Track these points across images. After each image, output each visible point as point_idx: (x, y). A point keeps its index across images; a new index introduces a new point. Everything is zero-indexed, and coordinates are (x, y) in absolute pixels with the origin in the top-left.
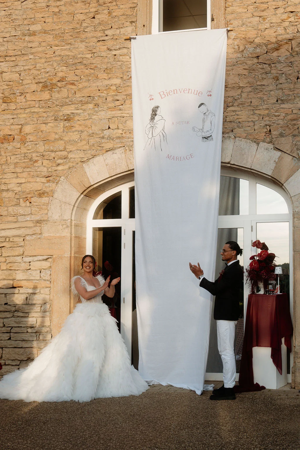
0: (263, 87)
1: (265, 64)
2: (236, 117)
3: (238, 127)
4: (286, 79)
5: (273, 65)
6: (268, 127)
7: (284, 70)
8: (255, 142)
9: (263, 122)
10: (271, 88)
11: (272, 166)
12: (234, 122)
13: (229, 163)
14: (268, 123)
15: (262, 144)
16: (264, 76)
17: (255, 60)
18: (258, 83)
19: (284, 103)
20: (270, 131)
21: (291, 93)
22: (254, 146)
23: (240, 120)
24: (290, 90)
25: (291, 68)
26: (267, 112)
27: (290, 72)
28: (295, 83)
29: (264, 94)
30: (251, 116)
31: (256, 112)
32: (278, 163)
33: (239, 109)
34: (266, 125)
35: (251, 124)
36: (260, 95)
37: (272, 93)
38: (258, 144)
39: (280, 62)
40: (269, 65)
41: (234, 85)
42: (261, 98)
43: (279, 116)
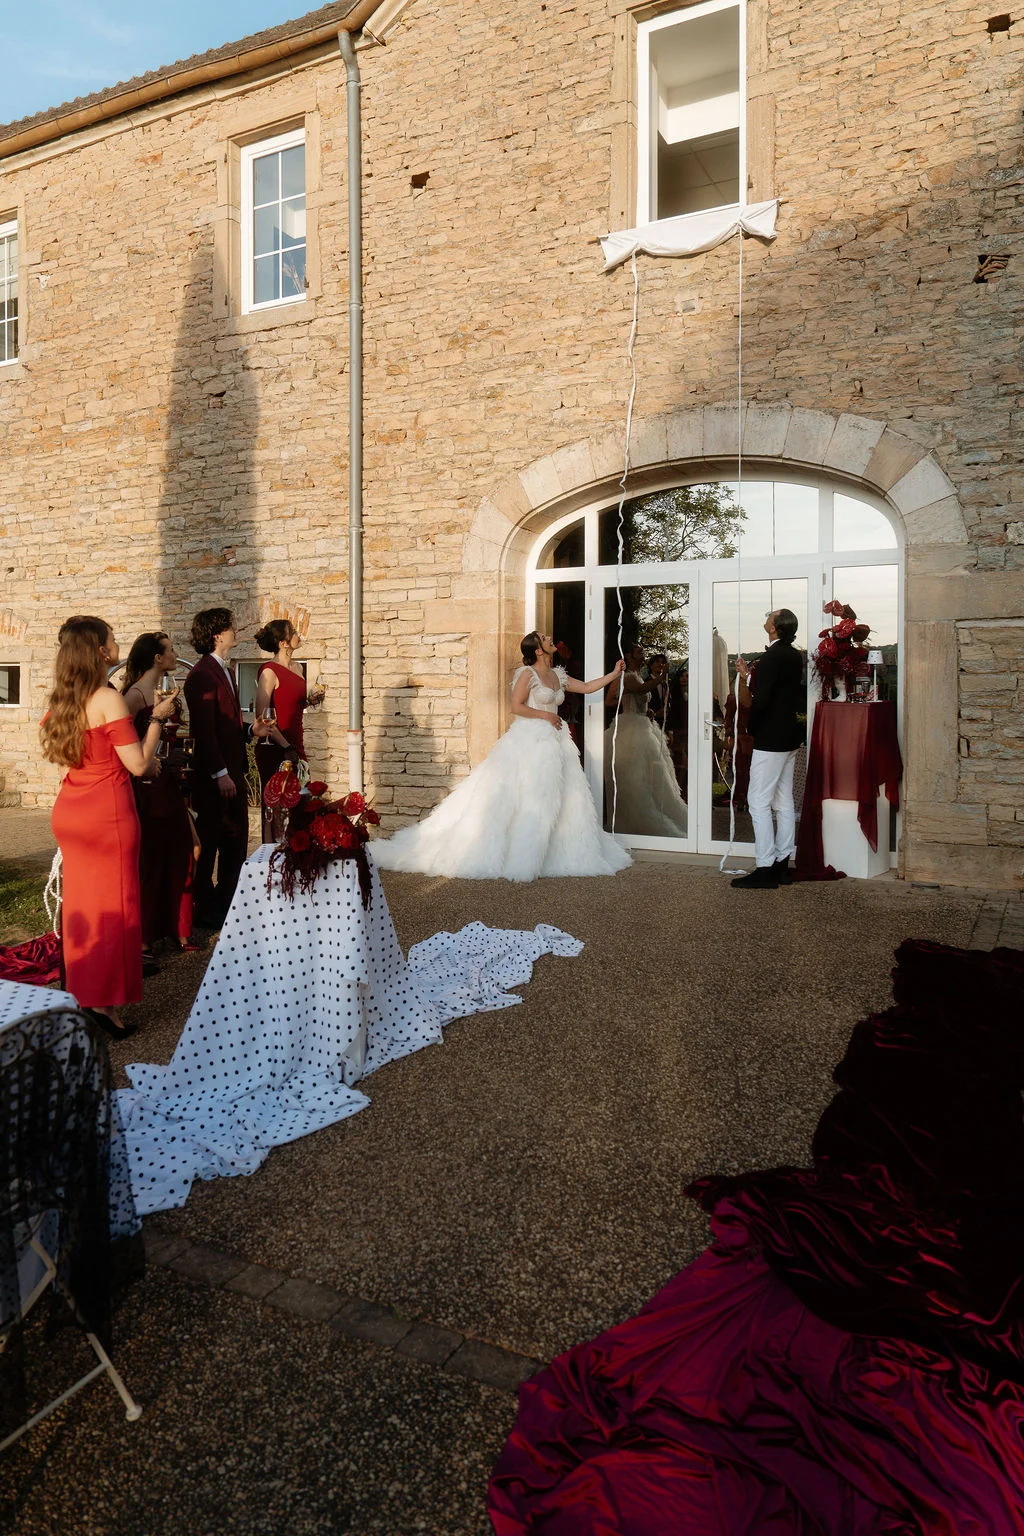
0: (849, 306)
1: (852, 260)
2: (794, 368)
3: (799, 387)
4: (895, 286)
5: (868, 262)
6: (857, 383)
7: (891, 268)
8: (831, 413)
9: (847, 373)
10: (863, 306)
11: (866, 458)
12: (789, 378)
13: (779, 457)
14: (857, 374)
15: (844, 417)
16: (850, 284)
17: (834, 255)
18: (839, 299)
19: (889, 334)
20: (861, 390)
21: (904, 313)
22: (830, 421)
23: (802, 374)
24: (903, 306)
25: (905, 264)
26: (855, 354)
27: (902, 272)
28: (914, 293)
29: (850, 320)
30: (824, 365)
31: (834, 355)
32: (876, 456)
33: (800, 352)
34: (854, 380)
35: (824, 380)
36: (843, 322)
37: (865, 315)
38: (837, 417)
39: (882, 254)
40: (861, 261)
41: (790, 308)
42: (843, 328)
43: (879, 360)
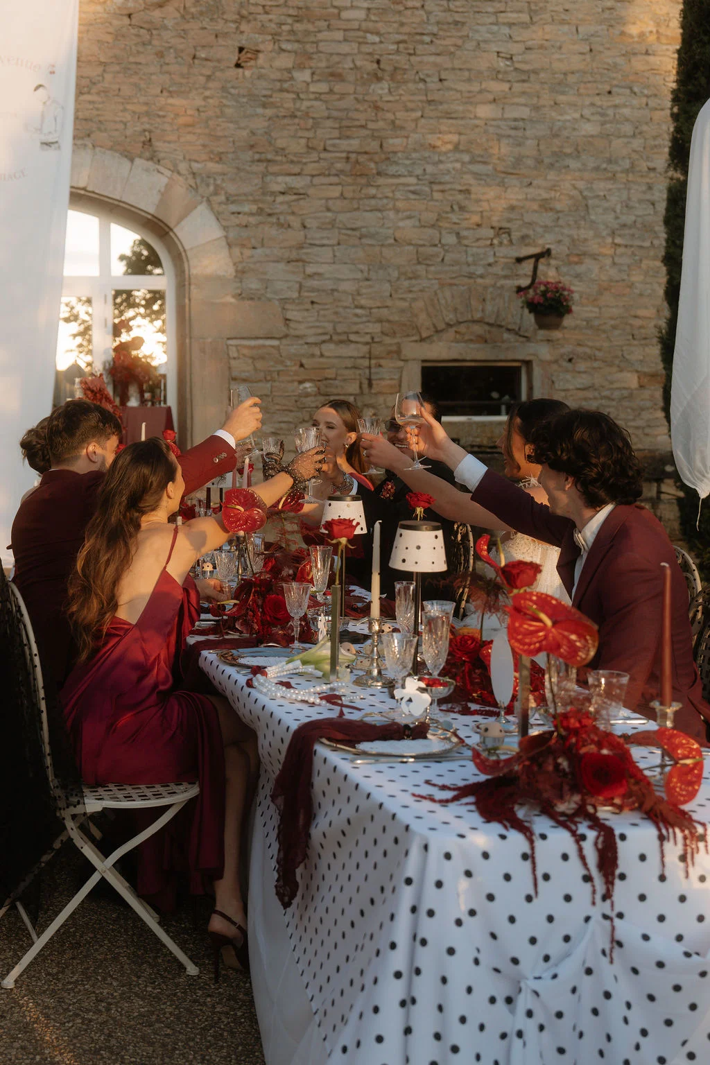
0: (140, 67)
1: (141, 28)
2: (95, 112)
3: (99, 129)
4: (176, 58)
5: (154, 32)
6: (147, 133)
7: (173, 41)
8: (126, 157)
9: (138, 124)
10: (152, 69)
11: (156, 198)
12: (91, 120)
13: (84, 189)
14: (147, 127)
15: (138, 161)
16: (141, 49)
17: (127, 21)
18: (132, 59)
19: (172, 97)
20: (150, 140)
21: (184, 81)
22: (127, 163)
23: (101, 118)
24: (182, 75)
25: (182, 40)
26: (145, 108)
27: (181, 47)
28: (190, 66)
29: (141, 79)
30: (120, 114)
31: (129, 107)
32: (165, 195)
33: (100, 100)
34: (145, 131)
35: (121, 126)
36: (135, 79)
37: (154, 77)
38: (132, 160)
39: (165, 28)
40: (149, 30)
41: (90, 58)
42: (135, 85)
43: (164, 117)
